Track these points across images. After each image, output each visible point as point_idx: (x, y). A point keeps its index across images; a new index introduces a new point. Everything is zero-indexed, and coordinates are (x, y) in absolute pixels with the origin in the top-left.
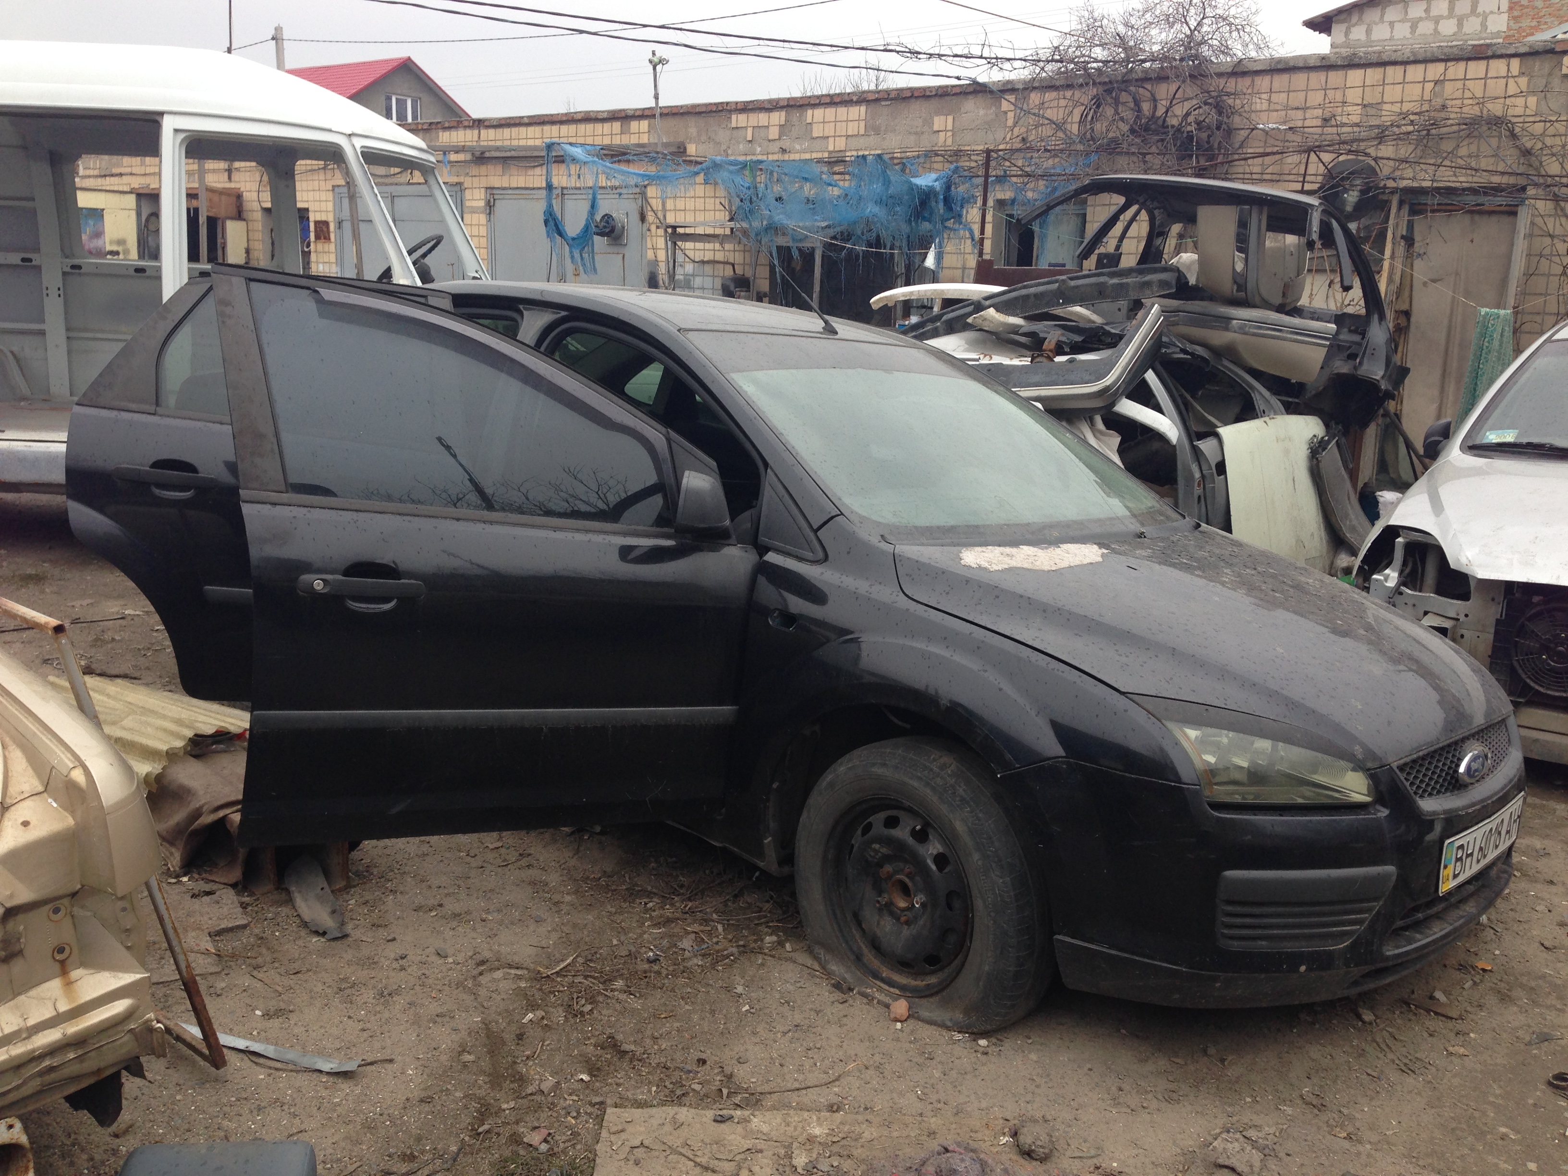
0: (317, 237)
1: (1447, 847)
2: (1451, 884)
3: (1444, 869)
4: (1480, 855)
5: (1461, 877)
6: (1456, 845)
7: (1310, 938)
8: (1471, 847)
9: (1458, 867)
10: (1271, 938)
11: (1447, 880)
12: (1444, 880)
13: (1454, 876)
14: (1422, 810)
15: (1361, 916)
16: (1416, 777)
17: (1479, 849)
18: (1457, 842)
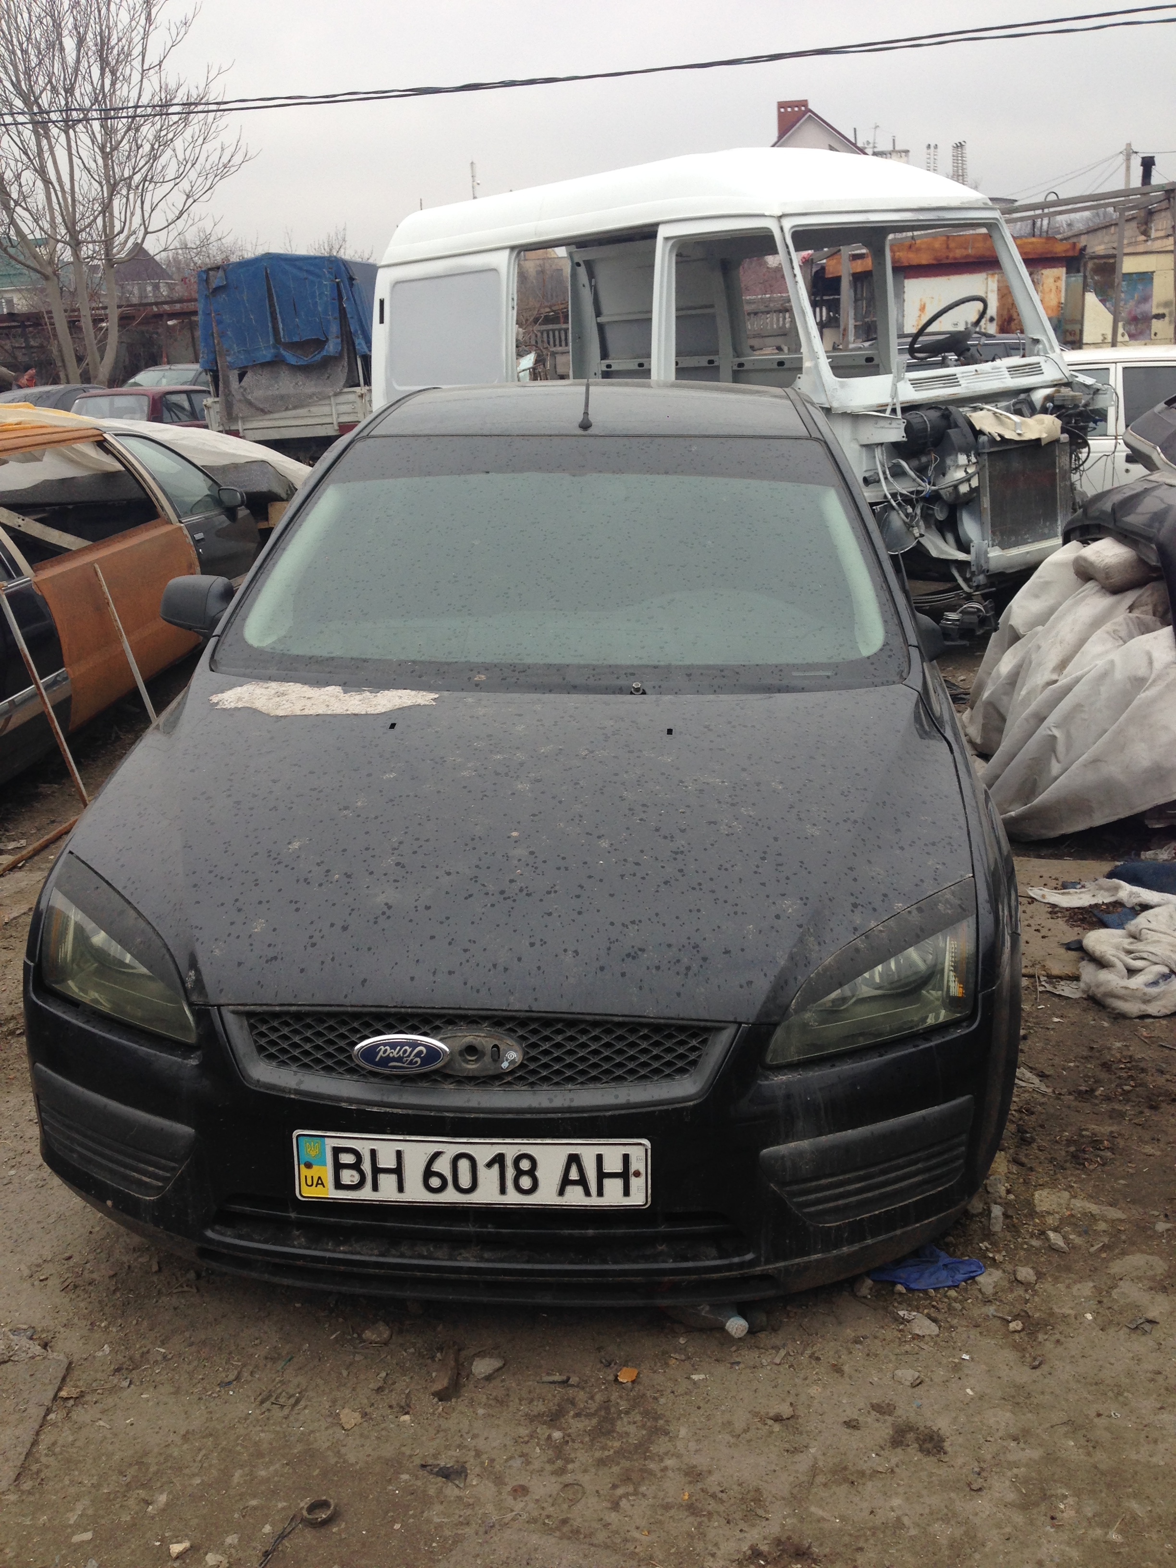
1: (300, 1139)
2: (330, 1193)
3: (302, 1166)
4: (435, 1182)
5: (366, 1194)
6: (331, 1143)
7: (112, 1171)
8: (387, 1160)
9: (349, 1177)
10: (81, 1155)
11: (317, 1184)
12: (309, 1183)
13: (339, 1185)
14: (249, 1076)
15: (161, 1172)
16: (285, 1037)
17: (428, 1173)
18: (334, 1140)
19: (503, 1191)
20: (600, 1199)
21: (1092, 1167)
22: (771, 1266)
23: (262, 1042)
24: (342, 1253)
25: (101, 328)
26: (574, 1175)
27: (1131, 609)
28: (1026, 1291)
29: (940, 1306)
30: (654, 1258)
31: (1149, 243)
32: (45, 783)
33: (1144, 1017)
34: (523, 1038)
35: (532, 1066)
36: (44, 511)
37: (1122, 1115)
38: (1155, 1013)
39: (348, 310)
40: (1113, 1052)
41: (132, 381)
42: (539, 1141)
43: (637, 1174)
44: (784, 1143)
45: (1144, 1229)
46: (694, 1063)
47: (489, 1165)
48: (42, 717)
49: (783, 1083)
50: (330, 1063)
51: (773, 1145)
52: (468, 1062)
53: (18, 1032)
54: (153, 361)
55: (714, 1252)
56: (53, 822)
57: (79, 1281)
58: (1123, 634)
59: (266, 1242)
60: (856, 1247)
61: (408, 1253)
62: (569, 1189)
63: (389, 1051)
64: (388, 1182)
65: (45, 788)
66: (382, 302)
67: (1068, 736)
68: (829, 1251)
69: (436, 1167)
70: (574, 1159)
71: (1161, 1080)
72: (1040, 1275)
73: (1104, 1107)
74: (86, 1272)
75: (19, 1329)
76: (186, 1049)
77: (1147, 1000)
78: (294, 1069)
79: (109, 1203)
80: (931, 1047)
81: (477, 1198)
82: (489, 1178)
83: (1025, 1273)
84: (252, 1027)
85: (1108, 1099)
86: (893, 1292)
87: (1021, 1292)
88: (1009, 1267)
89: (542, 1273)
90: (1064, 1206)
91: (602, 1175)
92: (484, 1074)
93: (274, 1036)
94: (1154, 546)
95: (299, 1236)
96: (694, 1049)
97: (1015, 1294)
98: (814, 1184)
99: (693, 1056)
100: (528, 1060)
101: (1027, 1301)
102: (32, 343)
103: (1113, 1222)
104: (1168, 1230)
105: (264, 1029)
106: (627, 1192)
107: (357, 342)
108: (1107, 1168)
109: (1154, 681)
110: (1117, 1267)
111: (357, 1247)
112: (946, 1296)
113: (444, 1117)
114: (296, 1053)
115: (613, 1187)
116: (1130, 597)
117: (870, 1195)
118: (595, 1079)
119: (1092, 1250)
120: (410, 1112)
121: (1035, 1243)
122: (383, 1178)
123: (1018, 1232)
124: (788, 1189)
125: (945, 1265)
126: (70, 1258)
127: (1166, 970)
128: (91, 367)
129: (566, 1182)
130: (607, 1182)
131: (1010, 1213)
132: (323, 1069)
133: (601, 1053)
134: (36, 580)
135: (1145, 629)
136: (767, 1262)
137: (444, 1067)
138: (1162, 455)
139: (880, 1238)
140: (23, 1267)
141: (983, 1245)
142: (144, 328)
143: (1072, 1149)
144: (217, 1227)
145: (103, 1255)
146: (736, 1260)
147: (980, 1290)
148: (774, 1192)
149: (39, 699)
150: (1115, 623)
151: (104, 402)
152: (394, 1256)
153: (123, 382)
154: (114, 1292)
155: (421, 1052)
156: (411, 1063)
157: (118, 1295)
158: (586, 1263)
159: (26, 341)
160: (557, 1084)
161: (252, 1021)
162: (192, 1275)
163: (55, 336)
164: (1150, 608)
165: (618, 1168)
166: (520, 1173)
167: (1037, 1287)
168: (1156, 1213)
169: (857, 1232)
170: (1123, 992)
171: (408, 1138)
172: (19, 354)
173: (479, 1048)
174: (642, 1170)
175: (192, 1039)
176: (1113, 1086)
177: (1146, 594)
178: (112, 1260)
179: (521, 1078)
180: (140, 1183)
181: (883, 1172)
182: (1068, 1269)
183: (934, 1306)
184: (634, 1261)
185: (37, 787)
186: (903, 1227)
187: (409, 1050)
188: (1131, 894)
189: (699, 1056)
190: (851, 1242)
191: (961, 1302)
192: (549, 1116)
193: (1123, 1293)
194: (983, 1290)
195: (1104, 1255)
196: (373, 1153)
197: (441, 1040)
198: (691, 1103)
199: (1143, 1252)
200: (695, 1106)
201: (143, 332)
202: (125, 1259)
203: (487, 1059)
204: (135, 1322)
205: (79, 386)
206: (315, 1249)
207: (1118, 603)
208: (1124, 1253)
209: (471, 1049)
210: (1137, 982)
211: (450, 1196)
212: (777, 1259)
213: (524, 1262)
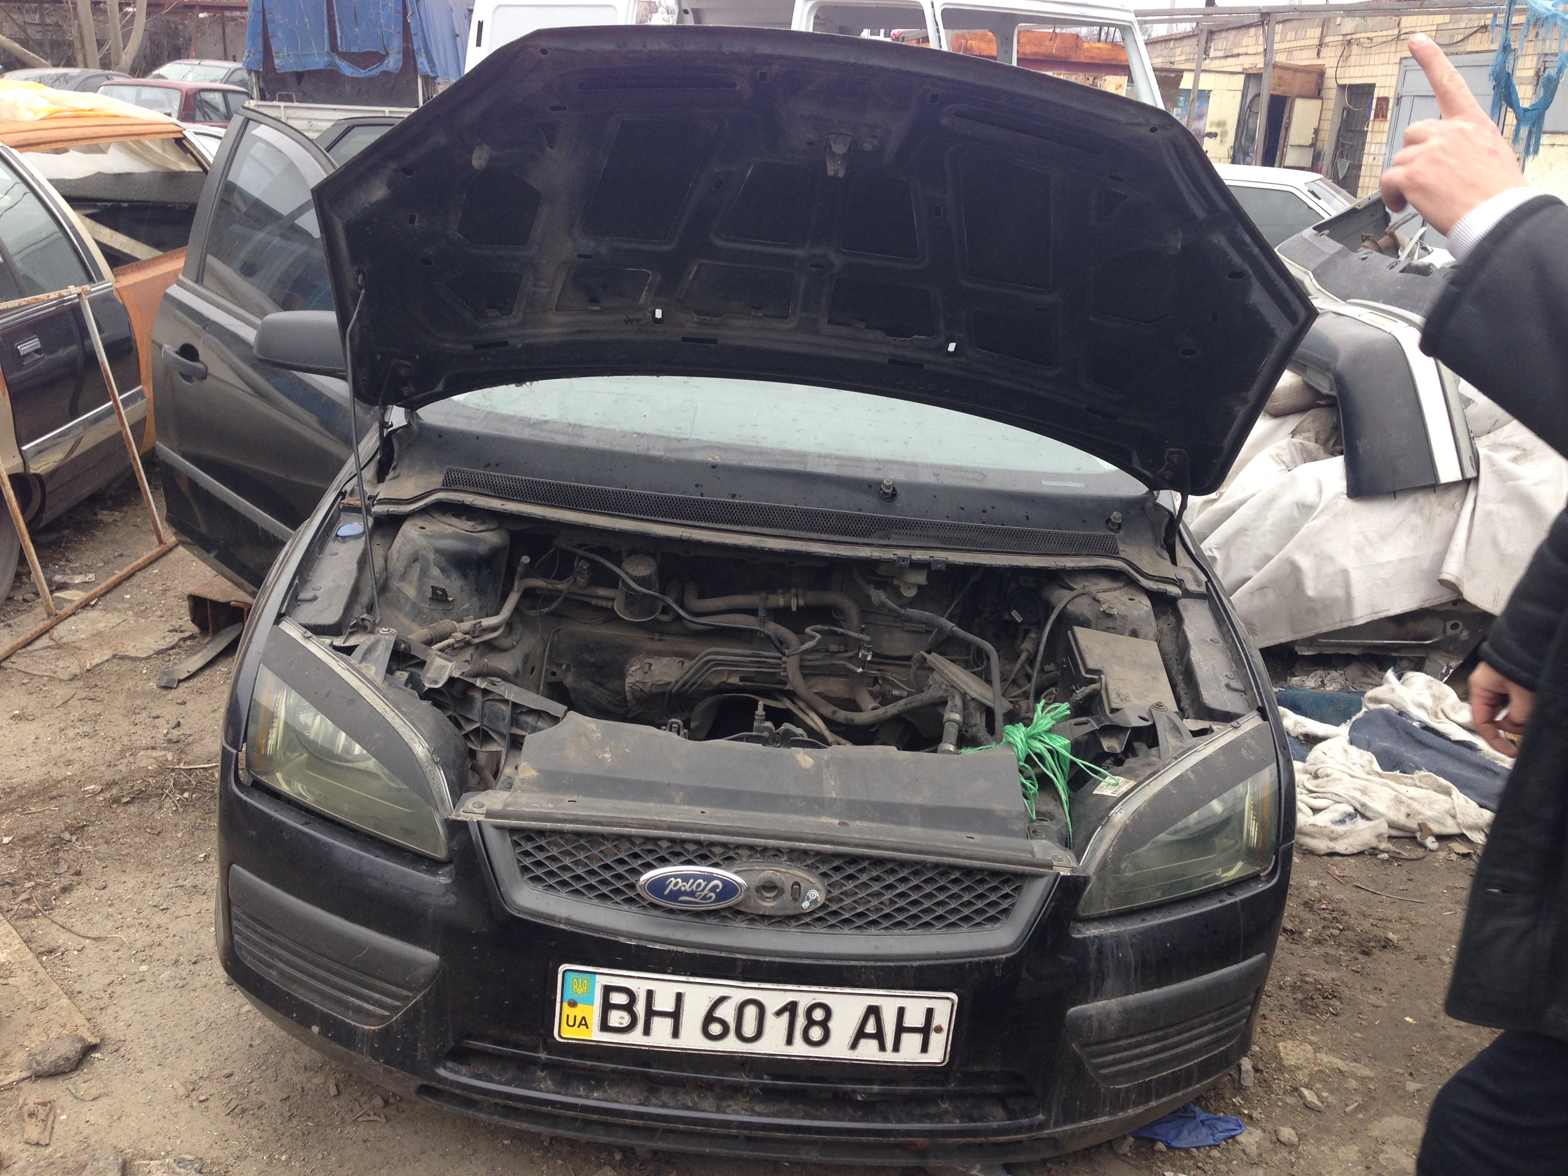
0: (1376, 116)
1: (568, 973)
2: (595, 1035)
3: (565, 1004)
4: (715, 1029)
5: (635, 1038)
6: (602, 981)
7: (322, 994)
8: (664, 1002)
9: (617, 1018)
10: (282, 973)
11: (580, 1024)
12: (571, 1023)
13: (605, 1027)
14: (514, 902)
15: (389, 1001)
16: (553, 859)
17: (709, 1018)
18: (606, 977)
19: (790, 1041)
20: (896, 1054)
21: (1324, 1017)
22: (1058, 1130)
23: (527, 862)
24: (595, 1100)
25: (127, 13)
26: (870, 1028)
27: (1294, 434)
28: (1290, 1153)
29: (1206, 1167)
30: (939, 1117)
31: (1207, 61)
32: (103, 509)
33: (1332, 854)
34: (824, 875)
35: (834, 907)
36: (95, 207)
37: (1338, 961)
38: (1342, 851)
39: (412, 26)
40: (1312, 891)
41: (156, 72)
42: (838, 990)
43: (939, 1030)
44: (1092, 1001)
45: (1394, 1089)
46: (1006, 911)
47: (779, 1013)
48: (118, 439)
49: (1096, 937)
50: (605, 890)
51: (1080, 1003)
52: (764, 899)
53: (125, 800)
54: (177, 53)
55: (1000, 1112)
56: (121, 555)
57: (245, 1104)
58: (1287, 458)
59: (508, 1084)
60: (1141, 1109)
61: (672, 1103)
62: (863, 1042)
63: (680, 884)
64: (662, 1028)
65: (105, 516)
66: (480, 25)
67: (1227, 557)
68: (1115, 1113)
69: (719, 1013)
70: (873, 1011)
71: (1366, 924)
72: (1301, 1137)
73: (1317, 951)
74: (252, 1093)
75: (184, 1160)
76: (433, 864)
77: (1333, 837)
78: (564, 895)
79: (315, 1029)
80: (1236, 903)
81: (761, 1047)
82: (776, 1026)
83: (1287, 1133)
84: (516, 844)
85: (1318, 942)
86: (1153, 1151)
87: (1286, 1154)
88: (1270, 1127)
89: (820, 1130)
90: (1312, 1060)
91: (900, 1029)
92: (781, 913)
93: (540, 856)
94: (1331, 376)
95: (544, 1078)
96: (1006, 896)
97: (1280, 1155)
98: (1114, 1044)
99: (1005, 904)
100: (828, 900)
101: (1292, 1165)
102: (48, 21)
103: (1362, 1080)
104: (1418, 1091)
105: (529, 847)
106: (924, 1049)
107: (419, 61)
108: (1339, 1019)
109: (1323, 511)
110: (1377, 1129)
111: (612, 1093)
112: (1209, 1156)
113: (736, 959)
114: (566, 876)
115: (911, 1043)
116: (1292, 422)
117: (1162, 1056)
118: (900, 924)
119: (1348, 1109)
120: (698, 951)
121: (1290, 1100)
122: (656, 1021)
123: (1270, 1087)
124: (1088, 1049)
125: (1202, 1122)
126: (231, 1075)
127: (1351, 810)
128: (112, 52)
129: (861, 1034)
130: (905, 1037)
131: (1260, 1066)
132: (597, 896)
133: (909, 896)
134: (118, 286)
135: (1309, 457)
136: (1056, 1125)
137: (739, 904)
138: (1314, 281)
139: (1164, 1100)
140: (176, 1084)
141: (1237, 1100)
142: (170, 18)
143: (1300, 996)
144: (449, 1064)
145: (270, 1073)
146: (1025, 1121)
147: (1244, 1151)
148: (1075, 1052)
149: (115, 417)
150: (1279, 447)
151: (130, 92)
152: (655, 1106)
153: (145, 73)
154: (290, 1118)
155: (716, 886)
156: (704, 898)
157: (295, 1122)
158: (867, 1121)
159: (42, 16)
160: (859, 927)
161: (515, 838)
162: (378, 1102)
163: (76, 15)
164: (1312, 434)
165: (920, 1022)
166: (811, 1022)
167: (1300, 1148)
168: (1401, 1071)
169: (1145, 1093)
170: (1312, 829)
171: (692, 979)
172: (30, 30)
173: (778, 884)
174: (945, 1027)
175: (441, 854)
176: (1320, 927)
177: (1306, 419)
178: (281, 1080)
179: (820, 919)
180: (359, 1010)
181: (1179, 1033)
182: (1327, 1130)
183: (1199, 1168)
184: (920, 1121)
185: (96, 514)
186: (1185, 1088)
187: (703, 884)
188: (1296, 724)
189: (1013, 905)
190: (1136, 1104)
191: (1225, 1163)
192: (852, 963)
193: (1391, 1159)
194: (1248, 1151)
195: (1361, 1116)
196: (650, 994)
197: (736, 873)
198: (1004, 956)
199: (1398, 1114)
200: (1007, 958)
201: (169, 22)
202: (296, 1079)
203: (787, 896)
204: (320, 1156)
205: (100, 71)
206: (566, 1095)
207: (1279, 426)
208: (1380, 1115)
209: (769, 887)
210: (1322, 820)
211: (731, 1045)
212: (1065, 1123)
213: (798, 1118)
